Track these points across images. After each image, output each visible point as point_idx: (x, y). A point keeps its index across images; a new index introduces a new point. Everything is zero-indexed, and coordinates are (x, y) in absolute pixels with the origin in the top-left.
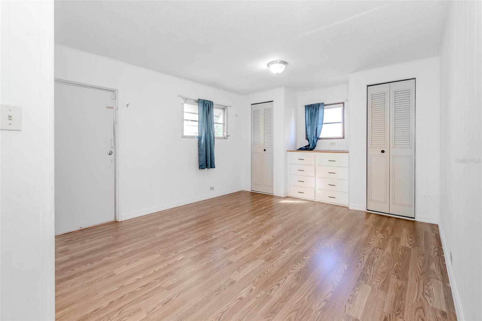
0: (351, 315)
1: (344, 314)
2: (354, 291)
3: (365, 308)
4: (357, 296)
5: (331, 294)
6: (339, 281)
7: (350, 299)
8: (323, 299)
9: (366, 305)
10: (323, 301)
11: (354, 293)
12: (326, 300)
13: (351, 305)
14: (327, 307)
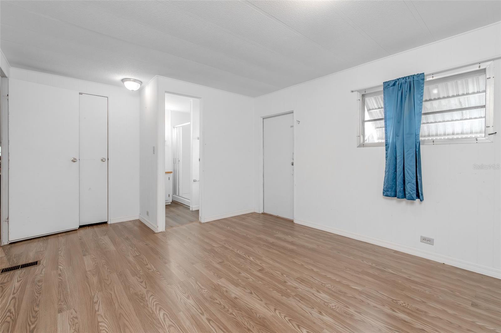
0: (67, 311)
1: (73, 308)
2: (77, 330)
3: (57, 325)
4: (71, 327)
5: (97, 309)
6: (100, 324)
7: (76, 320)
8: (98, 302)
9: (57, 328)
10: (97, 301)
11: (75, 328)
12: (96, 303)
13: (72, 316)
14: (91, 300)
